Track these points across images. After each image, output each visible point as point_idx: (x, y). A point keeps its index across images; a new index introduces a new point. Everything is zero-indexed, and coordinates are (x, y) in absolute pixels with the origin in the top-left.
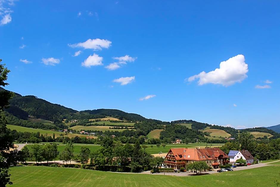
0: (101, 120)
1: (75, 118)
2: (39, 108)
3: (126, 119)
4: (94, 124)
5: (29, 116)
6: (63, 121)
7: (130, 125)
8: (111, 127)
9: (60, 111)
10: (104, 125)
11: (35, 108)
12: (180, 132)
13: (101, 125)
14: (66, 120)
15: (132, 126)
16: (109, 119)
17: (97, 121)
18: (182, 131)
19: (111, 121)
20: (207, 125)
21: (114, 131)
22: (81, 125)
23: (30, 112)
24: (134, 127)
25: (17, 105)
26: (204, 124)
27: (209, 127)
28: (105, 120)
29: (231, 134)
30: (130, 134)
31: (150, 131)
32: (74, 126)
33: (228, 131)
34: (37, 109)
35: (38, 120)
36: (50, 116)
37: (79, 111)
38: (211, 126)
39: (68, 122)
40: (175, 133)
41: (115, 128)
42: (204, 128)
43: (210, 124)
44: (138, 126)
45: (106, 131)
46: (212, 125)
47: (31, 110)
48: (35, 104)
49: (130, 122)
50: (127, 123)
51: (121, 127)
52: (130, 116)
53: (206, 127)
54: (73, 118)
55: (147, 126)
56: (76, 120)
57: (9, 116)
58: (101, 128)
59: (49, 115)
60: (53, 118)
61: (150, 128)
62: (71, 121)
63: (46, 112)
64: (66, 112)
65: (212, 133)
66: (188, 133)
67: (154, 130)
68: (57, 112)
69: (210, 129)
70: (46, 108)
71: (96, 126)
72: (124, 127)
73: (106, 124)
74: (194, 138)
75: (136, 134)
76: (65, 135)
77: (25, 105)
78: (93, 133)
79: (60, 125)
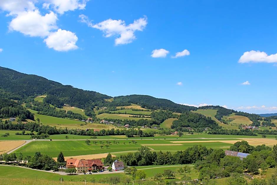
0: (125, 108)
1: (105, 106)
2: (74, 97)
3: (147, 107)
4: (118, 112)
5: (65, 104)
6: (94, 108)
7: (147, 114)
8: (131, 116)
9: (93, 99)
10: (126, 114)
11: (70, 97)
12: (193, 122)
13: (123, 114)
14: (97, 108)
15: (149, 115)
16: (132, 108)
17: (122, 109)
18: (195, 120)
19: (133, 110)
20: (233, 111)
21: (131, 120)
22: (107, 113)
23: (66, 100)
24: (150, 116)
25: (56, 94)
26: (230, 110)
27: (234, 113)
28: (128, 108)
29: (253, 122)
30: (144, 123)
31: (165, 120)
32: (102, 113)
33: (251, 118)
34: (73, 97)
35: (72, 108)
36: (83, 104)
37: (113, 97)
38: (236, 112)
39: (99, 109)
40: (187, 122)
41: (134, 117)
42: (229, 114)
43: (235, 110)
44: (153, 115)
45: (125, 120)
46: (238, 111)
47: (67, 99)
48: (71, 93)
49: (149, 111)
50: (146, 112)
51: (139, 116)
52: (159, 102)
53: (231, 113)
54: (103, 106)
55: (162, 115)
56: (106, 107)
57: (47, 106)
58: (123, 116)
59: (81, 103)
60: (86, 106)
61: (165, 117)
62: (101, 108)
63: (79, 100)
64: (98, 99)
65: (235, 120)
66: (201, 122)
67: (169, 119)
68: (89, 100)
69: (235, 116)
70: (80, 97)
71: (119, 114)
72: (142, 116)
73: (127, 113)
74: (206, 126)
75: (149, 123)
76: (85, 124)
77: (62, 94)
78: (112, 122)
79: (89, 113)
